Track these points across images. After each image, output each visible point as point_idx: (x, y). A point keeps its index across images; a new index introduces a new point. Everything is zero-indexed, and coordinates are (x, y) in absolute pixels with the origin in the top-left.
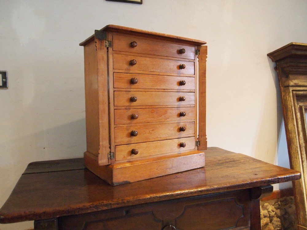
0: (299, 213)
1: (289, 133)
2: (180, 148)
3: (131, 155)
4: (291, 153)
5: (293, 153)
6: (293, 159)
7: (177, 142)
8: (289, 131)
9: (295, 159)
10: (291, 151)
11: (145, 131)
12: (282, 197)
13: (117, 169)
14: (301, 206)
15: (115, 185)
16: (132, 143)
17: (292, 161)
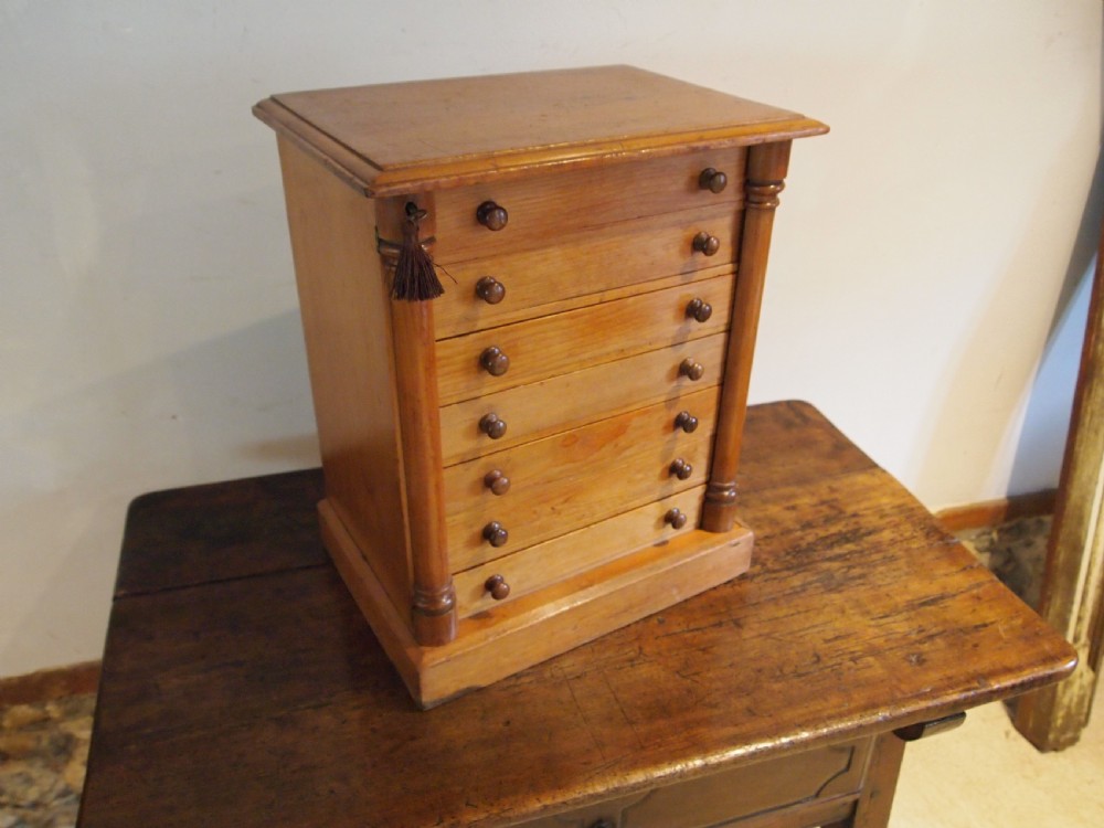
0: (1049, 599)
1: (1098, 338)
2: (664, 527)
3: (483, 596)
4: (1083, 410)
5: (1089, 409)
6: (1084, 433)
7: (656, 511)
8: (1099, 329)
9: (1092, 436)
10: (1084, 403)
11: (535, 512)
12: (1008, 518)
13: (433, 667)
14: (1061, 581)
15: (430, 707)
16: (488, 559)
17: (1079, 437)
